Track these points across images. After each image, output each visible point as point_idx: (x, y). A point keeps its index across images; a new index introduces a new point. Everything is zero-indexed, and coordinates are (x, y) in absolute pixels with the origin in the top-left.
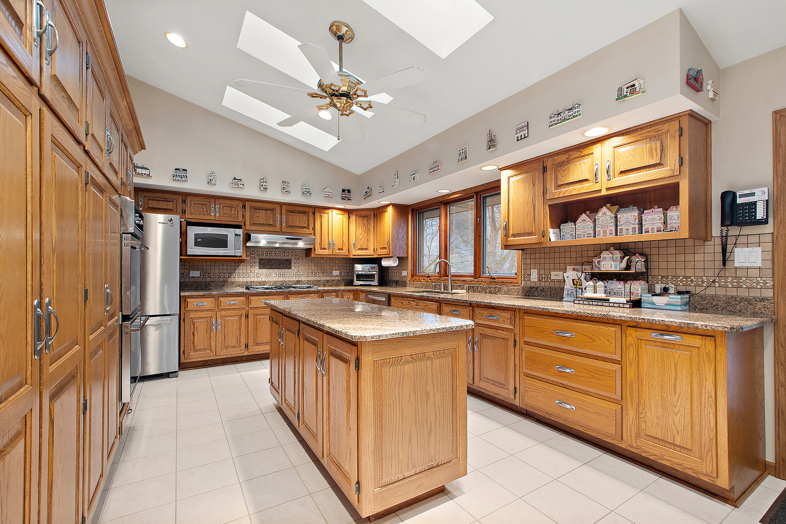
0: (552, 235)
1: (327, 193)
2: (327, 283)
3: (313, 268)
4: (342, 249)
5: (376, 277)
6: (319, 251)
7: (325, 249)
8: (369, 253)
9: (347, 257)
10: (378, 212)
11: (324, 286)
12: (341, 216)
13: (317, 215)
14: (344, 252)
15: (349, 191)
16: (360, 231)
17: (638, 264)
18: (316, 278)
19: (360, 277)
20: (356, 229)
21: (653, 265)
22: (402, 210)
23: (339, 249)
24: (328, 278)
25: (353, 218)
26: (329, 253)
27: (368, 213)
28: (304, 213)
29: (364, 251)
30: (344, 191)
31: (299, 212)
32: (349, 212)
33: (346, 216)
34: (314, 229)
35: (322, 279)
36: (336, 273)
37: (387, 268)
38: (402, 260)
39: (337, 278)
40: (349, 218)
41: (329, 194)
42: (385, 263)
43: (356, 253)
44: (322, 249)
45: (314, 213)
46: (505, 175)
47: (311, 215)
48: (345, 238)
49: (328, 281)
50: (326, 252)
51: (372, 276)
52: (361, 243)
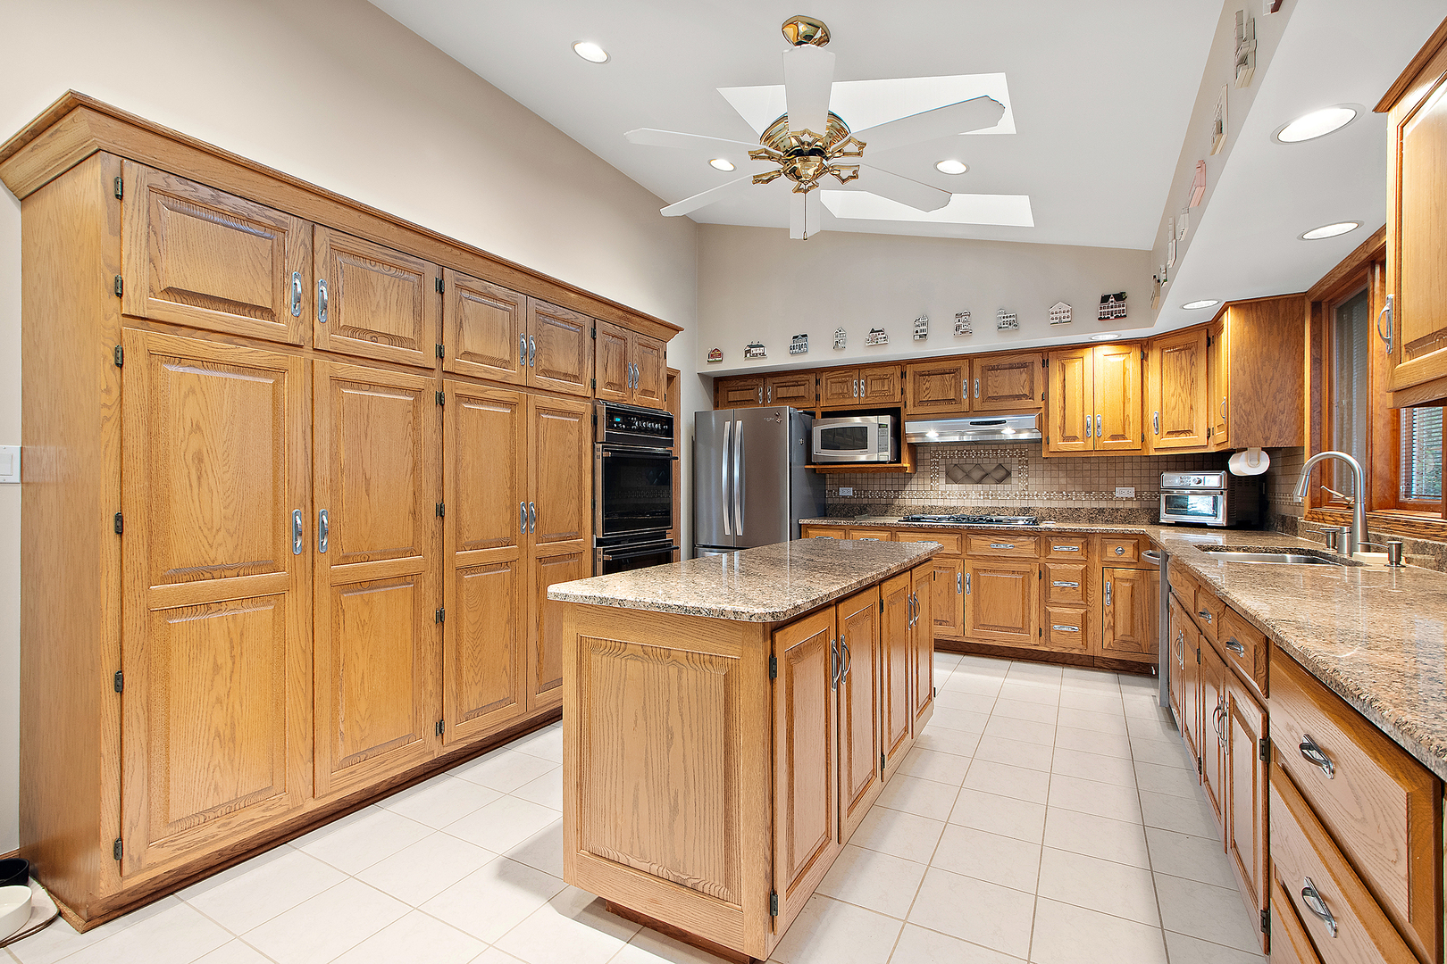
1: (1058, 315)
2: (1096, 515)
3: (1063, 481)
4: (1123, 437)
6: (1057, 444)
7: (1075, 438)
8: (1196, 441)
9: (1138, 453)
11: (1091, 520)
12: (1121, 358)
13: (1055, 367)
14: (1132, 441)
15: (1120, 297)
16: (1171, 387)
18: (1070, 504)
20: (1163, 382)
23: (1114, 437)
24: (1103, 505)
25: (1154, 358)
26: (1084, 446)
27: (1191, 338)
28: (1023, 366)
29: (1183, 437)
30: (1105, 300)
31: (1011, 367)
32: (1144, 346)
33: (1135, 355)
34: (1045, 397)
35: (1087, 505)
36: (1129, 492)
39: (1129, 505)
40: (1144, 358)
41: (1062, 315)
42: (1239, 466)
43: (1162, 443)
44: (1066, 439)
45: (1045, 364)
47: (1038, 367)
48: (1133, 409)
49: (1101, 511)
50: (1078, 445)
52: (1174, 419)
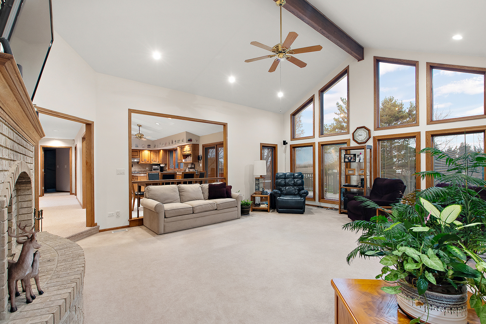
0: (183, 161)
3: (141, 167)
5: (159, 169)
6: (141, 162)
8: (157, 163)
9: (150, 164)
10: (159, 151)
12: (148, 152)
13: (141, 152)
14: (149, 162)
15: (150, 145)
16: (154, 156)
17: (193, 166)
18: (141, 170)
19: (154, 169)
20: (153, 156)
21: (195, 166)
22: (165, 151)
23: (147, 161)
24: (145, 170)
25: (152, 152)
26: (145, 163)
27: (156, 151)
28: (137, 151)
29: (155, 162)
30: (148, 145)
31: (135, 151)
32: (151, 151)
33: (150, 152)
34: (140, 156)
35: (143, 170)
36: (147, 168)
37: (162, 167)
38: (166, 164)
39: (148, 170)
41: (143, 146)
42: (161, 165)
43: (153, 162)
44: (143, 162)
45: (139, 151)
46: (178, 147)
47: (139, 152)
48: (150, 158)
51: (158, 169)
52: (155, 159)
